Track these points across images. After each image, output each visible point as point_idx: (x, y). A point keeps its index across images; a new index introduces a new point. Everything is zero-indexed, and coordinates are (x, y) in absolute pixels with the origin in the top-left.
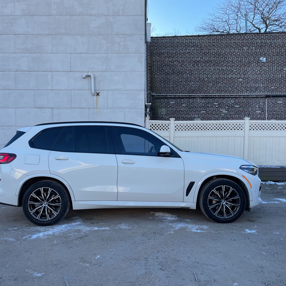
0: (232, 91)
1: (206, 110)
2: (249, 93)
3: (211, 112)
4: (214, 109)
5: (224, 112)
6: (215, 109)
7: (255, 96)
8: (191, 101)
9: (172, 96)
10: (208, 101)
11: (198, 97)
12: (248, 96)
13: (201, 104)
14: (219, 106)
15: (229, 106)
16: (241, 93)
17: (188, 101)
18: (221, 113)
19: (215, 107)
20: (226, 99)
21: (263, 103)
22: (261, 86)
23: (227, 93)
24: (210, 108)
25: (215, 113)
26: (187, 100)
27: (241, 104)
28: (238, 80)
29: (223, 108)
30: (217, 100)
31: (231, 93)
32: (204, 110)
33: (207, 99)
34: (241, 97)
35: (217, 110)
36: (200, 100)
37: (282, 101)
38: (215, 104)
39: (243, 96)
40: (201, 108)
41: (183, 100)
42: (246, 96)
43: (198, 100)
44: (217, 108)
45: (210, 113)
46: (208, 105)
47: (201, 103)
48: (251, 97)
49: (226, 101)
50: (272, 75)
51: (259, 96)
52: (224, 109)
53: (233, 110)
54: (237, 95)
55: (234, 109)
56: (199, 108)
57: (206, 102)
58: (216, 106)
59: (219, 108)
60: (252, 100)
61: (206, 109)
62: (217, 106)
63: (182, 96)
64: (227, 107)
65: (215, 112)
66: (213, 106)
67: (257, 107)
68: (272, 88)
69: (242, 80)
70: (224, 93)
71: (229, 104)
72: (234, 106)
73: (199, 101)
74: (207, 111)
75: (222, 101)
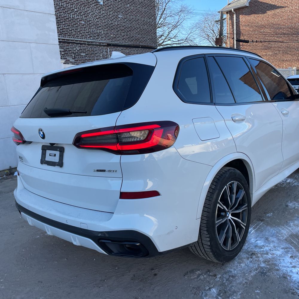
0: (76, 35)
2: (92, 40)
5: (70, 61)
7: (98, 44)
12: (92, 43)
14: (65, 53)
15: (75, 53)
16: (85, 38)
18: (68, 62)
20: (71, 45)
21: (106, 52)
22: (102, 32)
23: (71, 37)
27: (87, 52)
28: (80, 23)
29: (69, 55)
30: (62, 45)
31: (75, 38)
34: (86, 44)
37: (120, 51)
39: (87, 42)
42: (90, 43)
48: (95, 45)
49: (72, 47)
50: (110, 21)
51: (102, 44)
52: (70, 57)
53: (79, 59)
54: (81, 41)
55: (80, 57)
59: (65, 55)
60: (96, 48)
64: (73, 55)
67: (101, 57)
68: (112, 36)
69: (83, 23)
70: (68, 36)
72: (80, 54)
75: (67, 46)
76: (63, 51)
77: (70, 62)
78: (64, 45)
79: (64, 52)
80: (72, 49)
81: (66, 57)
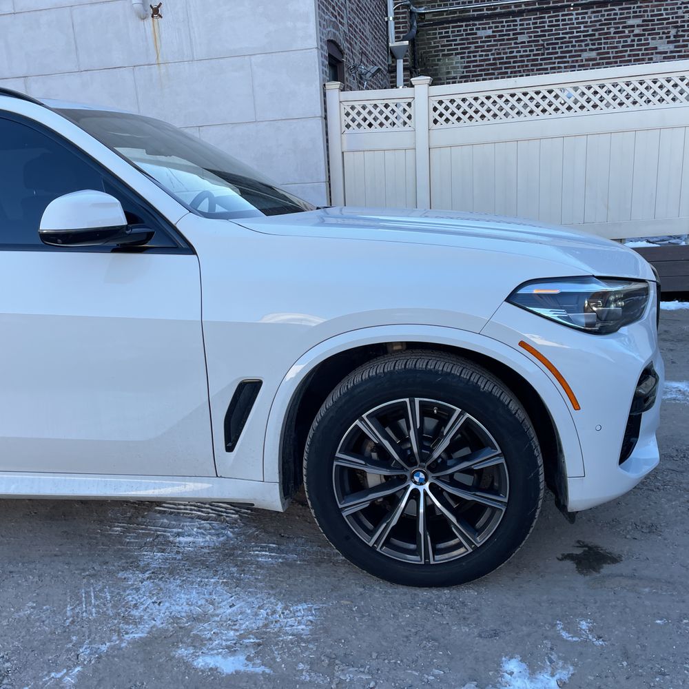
1: (601, 48)
3: (617, 52)
4: (626, 41)
5: (661, 49)
6: (629, 40)
8: (547, 20)
9: (483, 10)
10: (606, 13)
11: (570, 6)
13: (582, 29)
14: (644, 30)
15: (679, 24)
17: (536, 23)
18: (652, 54)
19: (632, 34)
24: (612, 38)
25: (629, 56)
26: (534, 19)
29: (659, 34)
30: (638, 7)
32: (591, 50)
33: (603, 9)
35: (638, 45)
36: (577, 14)
38: (630, 22)
40: (582, 41)
41: (521, 20)
43: (572, 15)
44: (636, 38)
45: (614, 57)
46: (606, 31)
47: (582, 26)
49: (671, 9)
52: (661, 38)
56: (576, 42)
57: (600, 21)
58: (633, 31)
59: (644, 35)
61: (600, 44)
62: (637, 31)
63: (516, 7)
64: (673, 32)
65: (631, 51)
66: (624, 32)
71: (679, 20)
73: (574, 17)
74: (603, 51)
75: (655, 9)
76: (638, 26)
77: (656, 53)
78: (648, 6)
79: (642, 26)
80: (673, 13)
81: (647, 39)
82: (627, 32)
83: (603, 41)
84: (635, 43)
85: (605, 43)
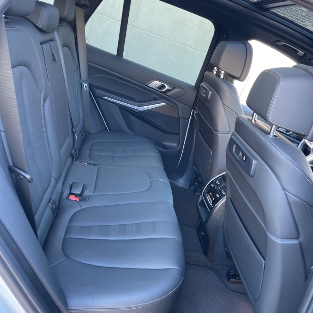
4: (297, 16)
14: (306, 15)
19: (301, 14)
24: (293, 12)
29: (311, 19)
44: (302, 17)
52: (311, 22)
59: (305, 17)
62: (303, 14)
66: (298, 11)
76: (305, 12)
79: (307, 13)
81: (305, 20)
82: (300, 12)
83: (289, 11)
84: (301, 19)
85: (289, 13)
